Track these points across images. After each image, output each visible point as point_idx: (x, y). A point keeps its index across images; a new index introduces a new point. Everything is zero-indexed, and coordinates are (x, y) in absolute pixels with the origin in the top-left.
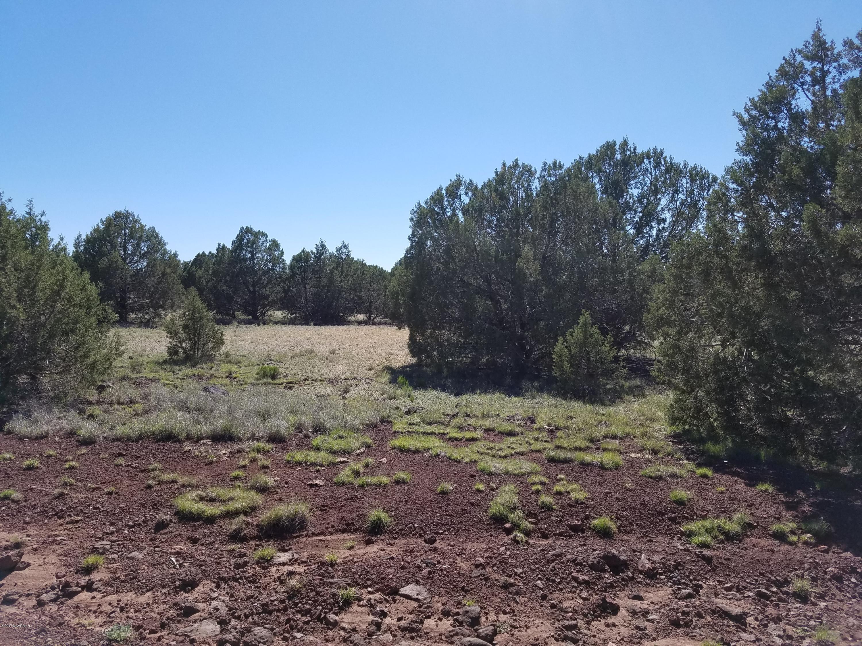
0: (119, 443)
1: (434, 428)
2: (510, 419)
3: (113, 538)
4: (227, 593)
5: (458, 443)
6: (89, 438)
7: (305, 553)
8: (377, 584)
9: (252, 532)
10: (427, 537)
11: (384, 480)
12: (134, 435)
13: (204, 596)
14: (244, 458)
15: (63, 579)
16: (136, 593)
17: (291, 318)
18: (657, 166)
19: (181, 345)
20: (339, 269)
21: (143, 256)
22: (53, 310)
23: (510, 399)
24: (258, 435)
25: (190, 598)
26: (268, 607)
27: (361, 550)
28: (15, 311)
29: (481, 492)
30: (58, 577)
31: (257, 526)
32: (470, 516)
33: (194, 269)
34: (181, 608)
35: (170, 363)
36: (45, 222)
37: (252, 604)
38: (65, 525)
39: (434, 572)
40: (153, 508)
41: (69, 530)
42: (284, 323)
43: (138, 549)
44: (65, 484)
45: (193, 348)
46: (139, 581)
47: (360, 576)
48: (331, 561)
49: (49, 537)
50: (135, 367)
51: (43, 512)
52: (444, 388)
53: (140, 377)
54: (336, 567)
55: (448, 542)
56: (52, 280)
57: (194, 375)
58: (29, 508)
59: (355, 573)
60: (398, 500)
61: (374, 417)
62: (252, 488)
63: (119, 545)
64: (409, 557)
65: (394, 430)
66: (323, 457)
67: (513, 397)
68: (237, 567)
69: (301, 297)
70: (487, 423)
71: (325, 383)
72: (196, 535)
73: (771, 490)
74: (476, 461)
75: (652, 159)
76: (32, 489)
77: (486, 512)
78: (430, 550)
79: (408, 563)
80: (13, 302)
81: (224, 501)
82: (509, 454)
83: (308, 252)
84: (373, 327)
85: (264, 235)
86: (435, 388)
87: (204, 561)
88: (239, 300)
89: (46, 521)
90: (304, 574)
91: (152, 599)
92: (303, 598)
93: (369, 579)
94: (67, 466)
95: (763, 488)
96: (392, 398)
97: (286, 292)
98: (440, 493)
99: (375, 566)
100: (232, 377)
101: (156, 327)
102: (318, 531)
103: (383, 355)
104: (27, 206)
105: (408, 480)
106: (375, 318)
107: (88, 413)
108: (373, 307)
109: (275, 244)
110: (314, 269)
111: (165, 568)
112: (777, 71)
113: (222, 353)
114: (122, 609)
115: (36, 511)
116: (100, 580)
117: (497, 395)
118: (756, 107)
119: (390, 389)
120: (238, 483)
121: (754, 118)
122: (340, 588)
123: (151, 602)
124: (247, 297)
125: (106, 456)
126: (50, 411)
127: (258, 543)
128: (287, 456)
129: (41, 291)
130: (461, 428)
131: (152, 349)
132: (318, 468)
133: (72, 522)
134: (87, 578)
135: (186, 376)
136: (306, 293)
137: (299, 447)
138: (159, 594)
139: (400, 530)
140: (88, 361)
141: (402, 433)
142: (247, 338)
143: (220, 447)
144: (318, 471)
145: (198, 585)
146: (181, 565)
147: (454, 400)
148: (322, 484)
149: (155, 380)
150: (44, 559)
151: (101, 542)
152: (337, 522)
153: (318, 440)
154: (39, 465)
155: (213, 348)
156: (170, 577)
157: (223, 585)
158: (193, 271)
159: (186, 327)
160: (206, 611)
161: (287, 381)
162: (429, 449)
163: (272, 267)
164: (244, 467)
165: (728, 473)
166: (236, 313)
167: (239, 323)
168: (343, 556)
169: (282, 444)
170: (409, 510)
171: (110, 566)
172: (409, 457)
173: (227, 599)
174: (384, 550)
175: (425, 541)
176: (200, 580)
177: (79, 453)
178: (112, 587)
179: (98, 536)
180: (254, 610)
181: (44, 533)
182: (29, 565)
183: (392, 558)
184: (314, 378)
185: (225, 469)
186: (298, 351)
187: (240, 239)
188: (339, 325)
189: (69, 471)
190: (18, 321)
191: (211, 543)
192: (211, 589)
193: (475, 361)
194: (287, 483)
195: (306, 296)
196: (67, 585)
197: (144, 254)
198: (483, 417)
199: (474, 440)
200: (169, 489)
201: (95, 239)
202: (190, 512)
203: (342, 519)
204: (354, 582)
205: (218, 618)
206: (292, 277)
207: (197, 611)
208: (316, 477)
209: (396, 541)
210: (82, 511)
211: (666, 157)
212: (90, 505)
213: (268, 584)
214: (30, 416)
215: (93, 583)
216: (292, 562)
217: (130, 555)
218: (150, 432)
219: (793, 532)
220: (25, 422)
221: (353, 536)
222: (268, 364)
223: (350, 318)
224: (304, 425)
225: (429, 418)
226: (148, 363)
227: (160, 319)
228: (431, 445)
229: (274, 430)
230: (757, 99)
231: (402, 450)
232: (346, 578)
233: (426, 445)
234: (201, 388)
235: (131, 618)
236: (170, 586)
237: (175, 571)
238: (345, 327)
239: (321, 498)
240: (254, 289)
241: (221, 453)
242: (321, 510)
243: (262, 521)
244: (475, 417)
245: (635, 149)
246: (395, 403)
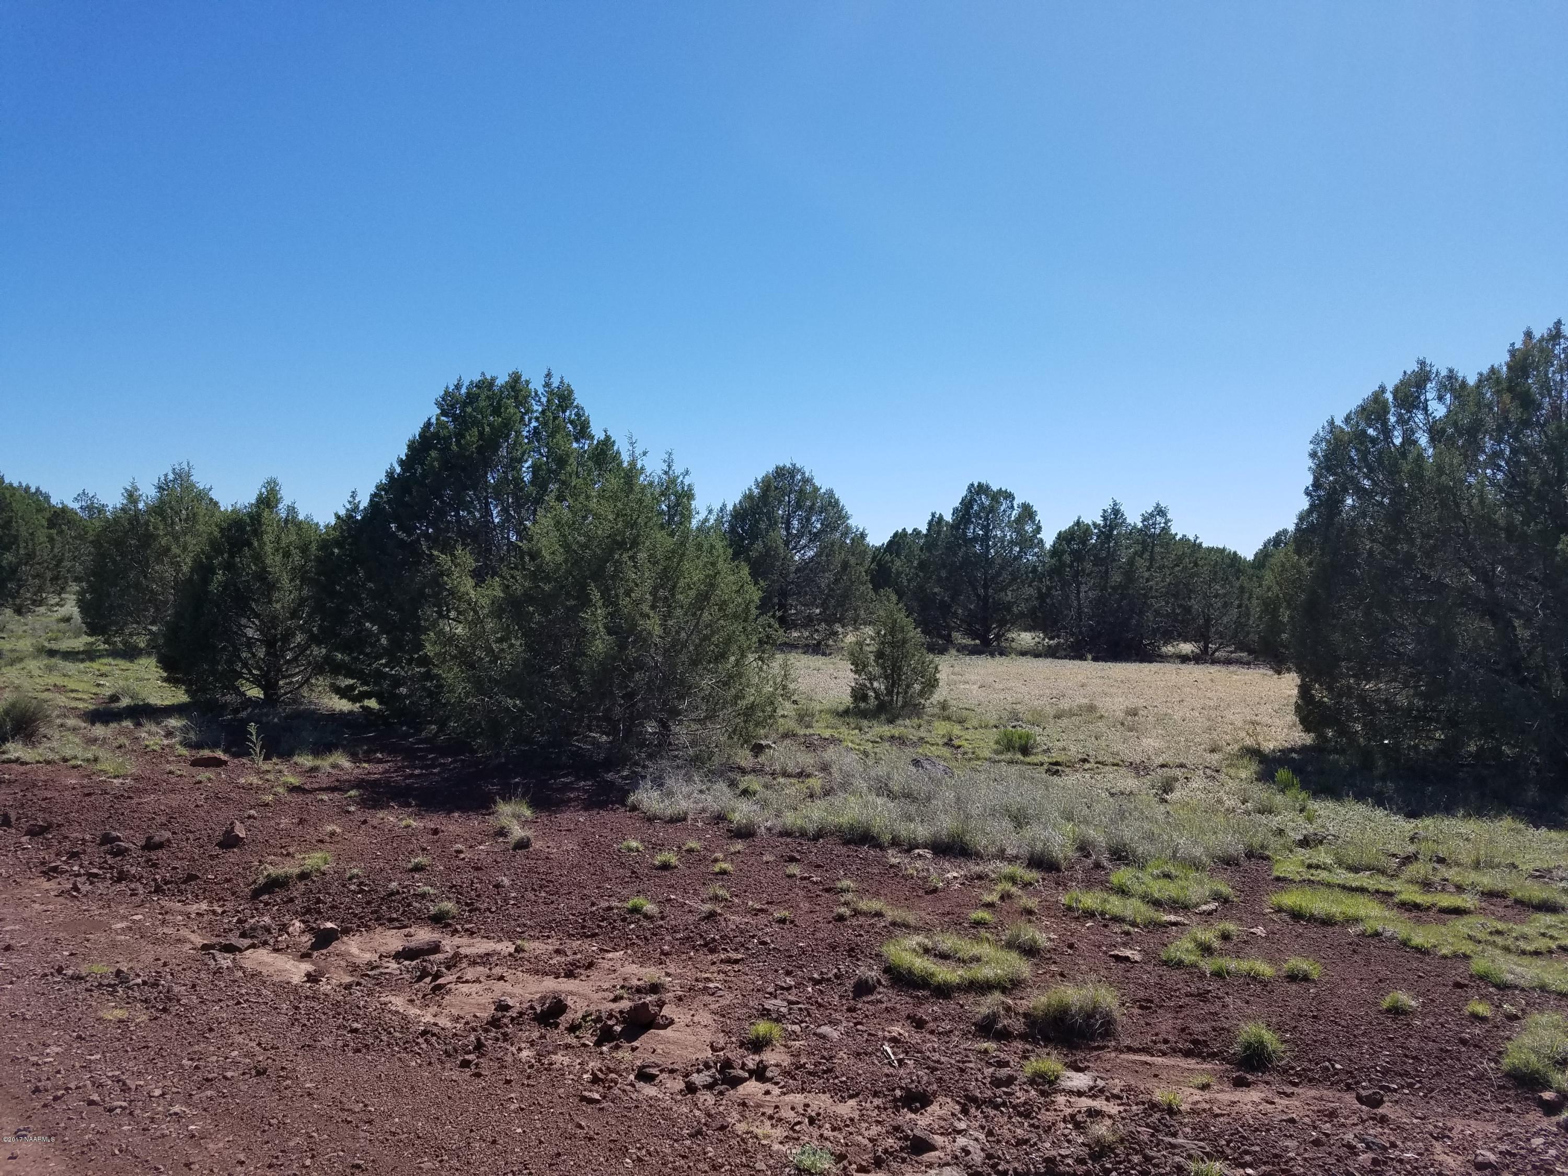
0: (789, 840)
1: (1363, 879)
2: (1541, 875)
3: (790, 997)
4: (983, 1127)
5: (1420, 914)
6: (746, 826)
7: (1117, 1081)
8: (1265, 1163)
9: (1017, 1025)
10: (1364, 1093)
11: (1265, 969)
12: (811, 828)
13: (943, 1123)
14: (991, 891)
15: (722, 1053)
16: (832, 1097)
17: (1049, 646)
19: (872, 684)
20: (1147, 555)
21: (815, 537)
22: (698, 623)
23: (1536, 833)
24: (1011, 851)
25: (919, 1122)
26: (1056, 1166)
27: (1226, 1095)
28: (648, 622)
29: (1484, 1019)
30: (714, 1049)
31: (1026, 1015)
32: (1458, 1065)
33: (888, 558)
34: (906, 1138)
35: (856, 714)
36: (689, 485)
37: (1027, 1154)
38: (718, 964)
39: (1385, 1163)
40: (850, 956)
41: (725, 973)
42: (1037, 655)
43: (830, 1022)
44: (716, 898)
45: (890, 692)
46: (837, 1077)
47: (1229, 1142)
48: (1170, 1105)
49: (697, 980)
50: (804, 717)
51: (688, 939)
52: (1380, 801)
53: (811, 735)
54: (1179, 1117)
55: (1411, 1109)
56: (697, 576)
57: (892, 737)
58: (667, 929)
59: (1220, 1135)
60: (1295, 1011)
61: (1234, 845)
62: (1010, 945)
63: (800, 1009)
64: (1328, 1125)
65: (1276, 874)
66: (1133, 908)
67: (1543, 830)
68: (997, 1083)
69: (1070, 607)
70: (1487, 880)
71: (1123, 770)
72: (920, 1013)
74: (1466, 957)
76: (670, 900)
77: (1497, 1062)
78: (1372, 1118)
79: (1327, 1135)
80: (646, 608)
81: (964, 962)
82: (1544, 949)
83: (1088, 525)
84: (1214, 669)
85: (1009, 496)
86: (1360, 797)
87: (938, 1062)
88: (960, 611)
89: (692, 954)
90: (1118, 1118)
91: (858, 1112)
92: (1120, 1163)
93: (1247, 1152)
94: (717, 869)
96: (1266, 810)
97: (1042, 597)
98: (1388, 1011)
99: (1257, 1130)
100: (953, 746)
101: (830, 654)
102: (1136, 1045)
103: (1239, 723)
104: (665, 461)
105: (1316, 977)
106: (1216, 650)
107: (742, 786)
108: (1213, 630)
109: (1028, 512)
110: (1096, 556)
111: (876, 1062)
113: (935, 703)
114: (812, 1121)
115: (678, 936)
116: (777, 1065)
117: (1507, 822)
119: (1261, 793)
120: (983, 932)
122: (1190, 1157)
123: (857, 1117)
124: (972, 607)
125: (771, 858)
126: (689, 780)
127: (1028, 1047)
128: (1067, 897)
129: (681, 593)
130: (1426, 885)
131: (826, 691)
132: (1127, 927)
133: (729, 961)
134: (757, 1058)
135: (881, 739)
136: (1078, 599)
137: (1089, 884)
138: (868, 1105)
139: (1303, 1070)
140: (742, 704)
141: (1292, 881)
142: (973, 678)
143: (947, 865)
144: (1127, 933)
145: (932, 1102)
146: (900, 1061)
147: (1408, 826)
148: (1138, 957)
149: (834, 741)
150: (693, 1015)
151: (774, 1001)
152: (1174, 1034)
153: (1122, 875)
154: (677, 863)
155: (922, 693)
156: (884, 1079)
157: (973, 1110)
158: (887, 562)
159: (880, 655)
160: (949, 1151)
161: (1050, 760)
162: (1356, 920)
163: (1019, 552)
164: (990, 906)
166: (954, 634)
167: (958, 651)
168: (1190, 1100)
169: (1054, 874)
170: (1323, 1035)
171: (790, 1043)
172: (1314, 932)
173: (982, 1137)
174: (1273, 1103)
175: (1359, 1099)
176: (934, 1094)
177: (732, 850)
178: (795, 1079)
179: (769, 990)
180: (1031, 1167)
181: (690, 973)
182: (672, 1022)
183: (1292, 1121)
184: (1100, 759)
185: (959, 905)
186: (1067, 707)
187: (967, 504)
188: (1141, 661)
189: (720, 877)
190: (652, 637)
191: (946, 1033)
192: (953, 1114)
193: (1450, 748)
194: (1071, 946)
195: (1079, 604)
196: (727, 1064)
197: (815, 534)
198: (1477, 865)
199: (1458, 912)
200: (872, 925)
201: (745, 510)
202: (910, 971)
203: (1183, 1030)
204: (1218, 1151)
205: (970, 1167)
206: (1056, 571)
207: (933, 1148)
208: (1125, 945)
209: (1296, 1090)
210: (743, 945)
212: (753, 937)
213: (1054, 1124)
214: (662, 785)
215: (765, 1068)
216: (1093, 1092)
217: (819, 1031)
218: (835, 826)
220: (656, 794)
221: (1208, 1066)
222: (1014, 727)
223: (1164, 649)
224: (1093, 844)
225: (1352, 855)
226: (821, 712)
227: (835, 641)
228: (1362, 913)
229: (1039, 846)
231: (1297, 915)
232: (1201, 1140)
233: (1351, 911)
234: (909, 760)
235: (826, 1139)
236: (885, 1096)
237: (892, 1070)
238: (1154, 666)
239: (1140, 984)
240: (986, 594)
241: (949, 875)
242: (1141, 1007)
243: (1035, 1008)
244: (1458, 864)
246: (1275, 821)
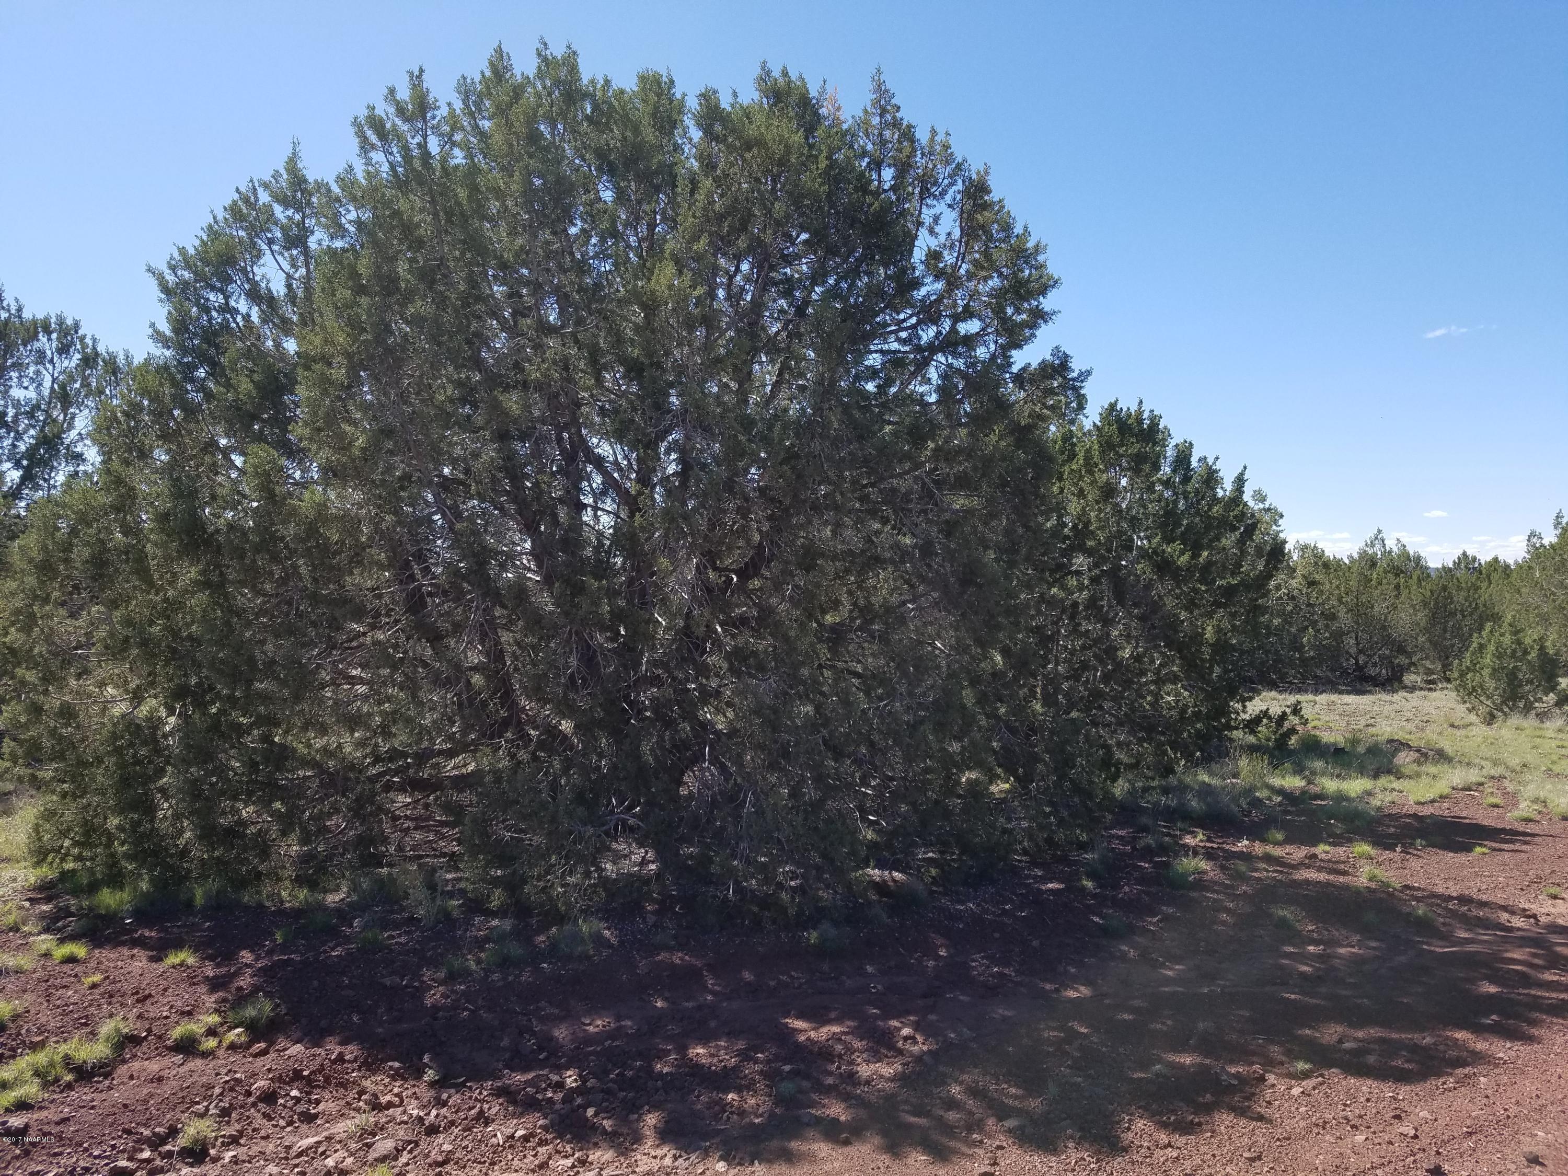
18: (64, 350)
73: (191, 961)
75: (54, 336)
95: (177, 961)
112: (225, 209)
118: (188, 266)
121: (186, 284)
165: (123, 944)
211: (84, 337)
219: (211, 1032)
230: (192, 251)
245: (20, 309)
